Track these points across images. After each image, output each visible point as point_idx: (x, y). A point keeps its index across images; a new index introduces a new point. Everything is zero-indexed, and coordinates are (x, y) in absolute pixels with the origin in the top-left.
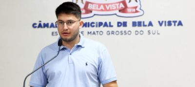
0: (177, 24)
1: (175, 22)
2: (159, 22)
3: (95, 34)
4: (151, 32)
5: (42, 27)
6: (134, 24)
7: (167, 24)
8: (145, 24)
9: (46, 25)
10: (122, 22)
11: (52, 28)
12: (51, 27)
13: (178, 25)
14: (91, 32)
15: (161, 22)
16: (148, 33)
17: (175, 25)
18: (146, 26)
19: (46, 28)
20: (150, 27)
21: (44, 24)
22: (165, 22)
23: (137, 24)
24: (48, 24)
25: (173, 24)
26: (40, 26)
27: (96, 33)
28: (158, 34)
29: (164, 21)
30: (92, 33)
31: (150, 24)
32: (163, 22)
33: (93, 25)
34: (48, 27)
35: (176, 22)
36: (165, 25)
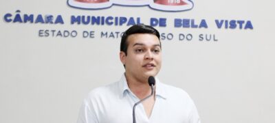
0: (244, 25)
1: (241, 23)
2: (217, 21)
3: (113, 36)
4: (204, 37)
5: (21, 21)
6: (178, 23)
7: (229, 25)
8: (195, 24)
9: (29, 18)
10: (158, 19)
11: (39, 24)
12: (37, 22)
13: (246, 28)
14: (106, 34)
15: (220, 21)
16: (198, 38)
17: (241, 27)
18: (196, 26)
19: (28, 22)
20: (203, 28)
21: (26, 16)
22: (226, 21)
23: (182, 23)
24: (32, 16)
25: (238, 25)
26: (18, 19)
27: (115, 35)
28: (215, 40)
29: (225, 19)
30: (109, 34)
31: (203, 24)
32: (222, 21)
33: (110, 21)
34: (32, 22)
35: (243, 22)
36: (226, 27)
